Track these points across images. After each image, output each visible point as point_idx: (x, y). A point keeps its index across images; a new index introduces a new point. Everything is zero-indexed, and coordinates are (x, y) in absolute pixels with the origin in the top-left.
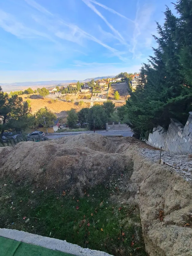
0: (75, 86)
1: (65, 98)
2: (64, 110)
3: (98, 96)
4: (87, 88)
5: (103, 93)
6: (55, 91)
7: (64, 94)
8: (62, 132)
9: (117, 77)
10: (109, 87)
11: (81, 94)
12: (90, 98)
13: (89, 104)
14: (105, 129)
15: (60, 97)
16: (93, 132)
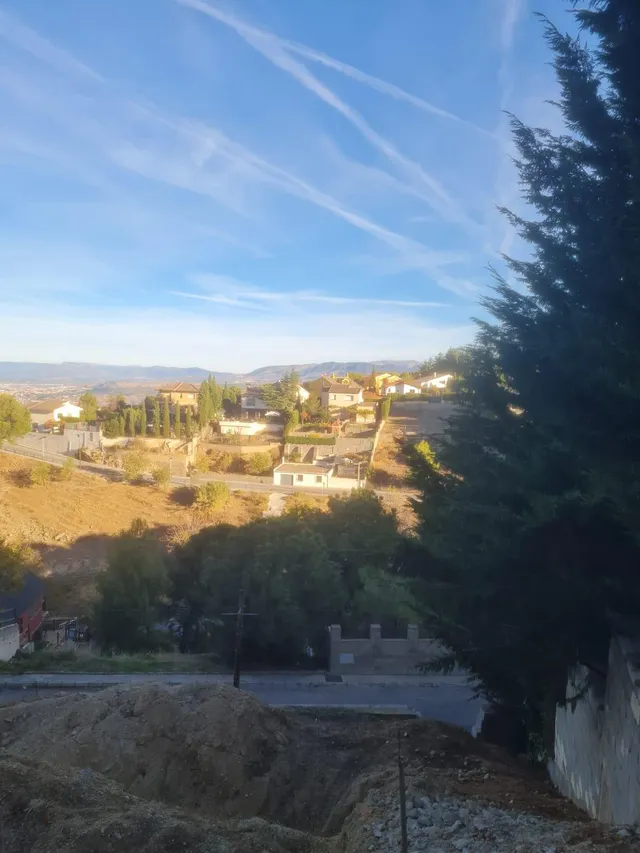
0: (189, 400)
1: (120, 461)
2: (97, 531)
3: (315, 462)
4: (253, 414)
5: (345, 446)
6: (70, 420)
7: (120, 440)
8: (40, 668)
9: (425, 371)
10: (379, 417)
11: (218, 441)
12: (266, 468)
13: (255, 501)
14: (322, 662)
15: (88, 453)
16: (231, 679)
